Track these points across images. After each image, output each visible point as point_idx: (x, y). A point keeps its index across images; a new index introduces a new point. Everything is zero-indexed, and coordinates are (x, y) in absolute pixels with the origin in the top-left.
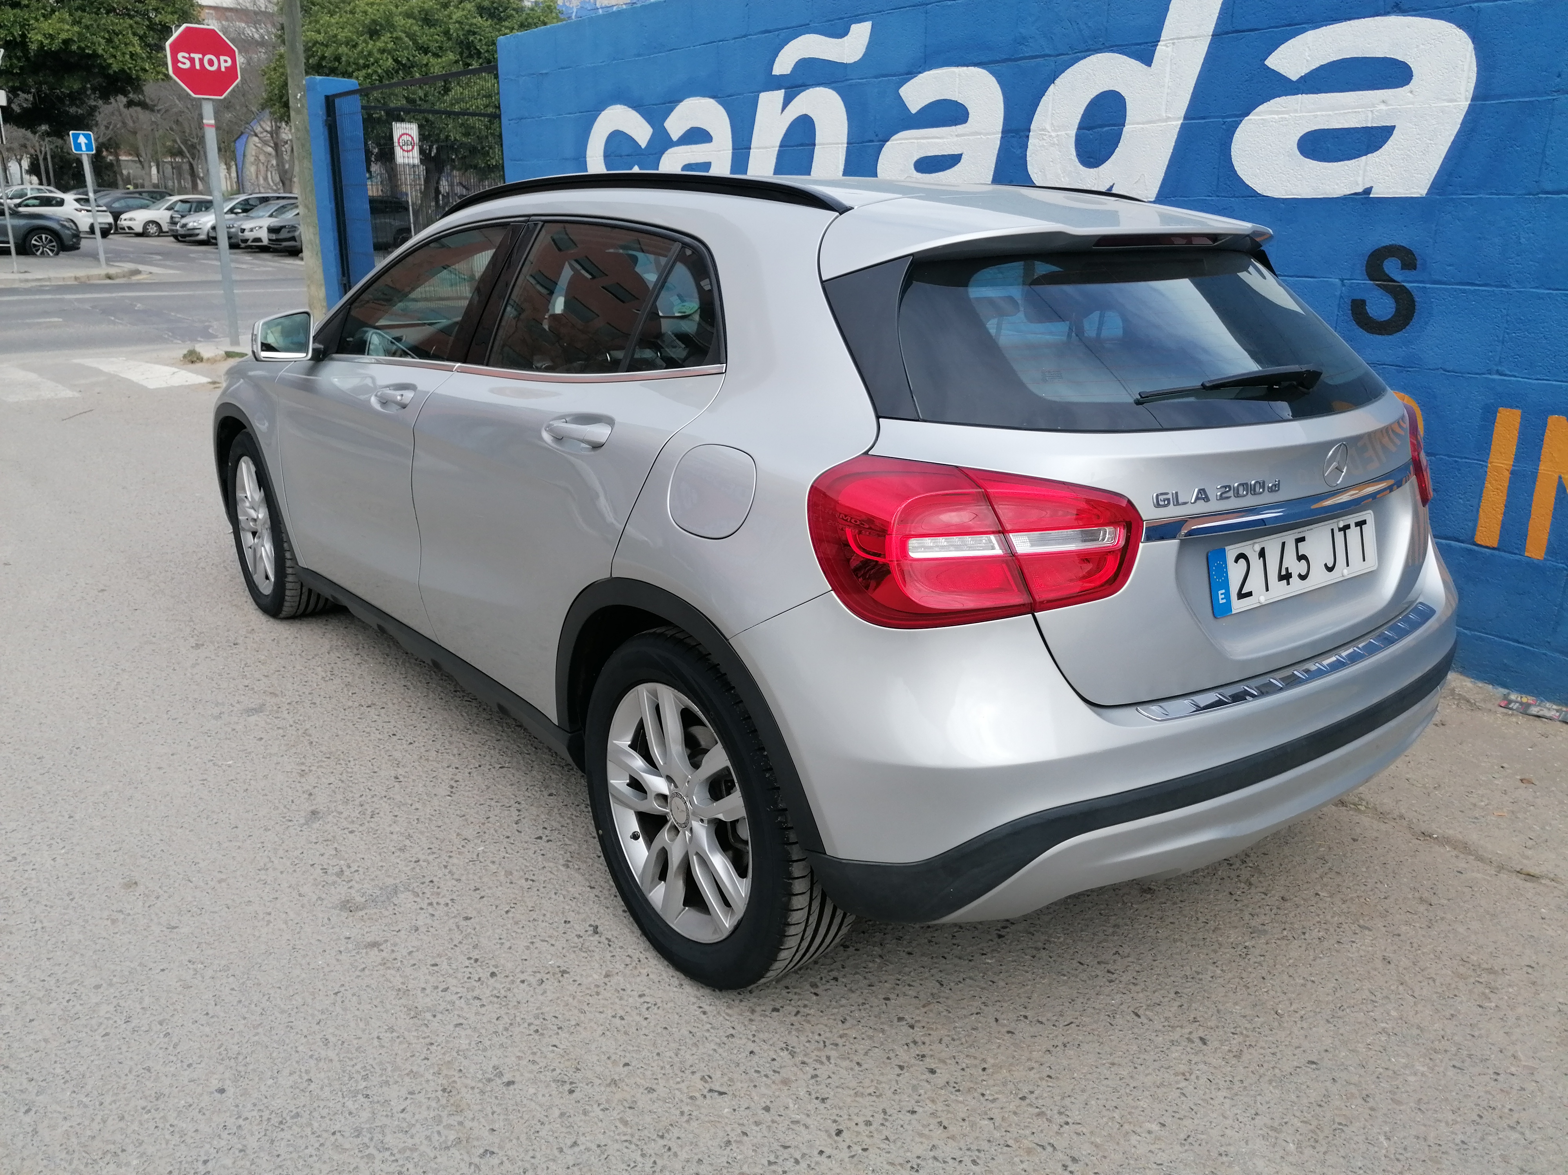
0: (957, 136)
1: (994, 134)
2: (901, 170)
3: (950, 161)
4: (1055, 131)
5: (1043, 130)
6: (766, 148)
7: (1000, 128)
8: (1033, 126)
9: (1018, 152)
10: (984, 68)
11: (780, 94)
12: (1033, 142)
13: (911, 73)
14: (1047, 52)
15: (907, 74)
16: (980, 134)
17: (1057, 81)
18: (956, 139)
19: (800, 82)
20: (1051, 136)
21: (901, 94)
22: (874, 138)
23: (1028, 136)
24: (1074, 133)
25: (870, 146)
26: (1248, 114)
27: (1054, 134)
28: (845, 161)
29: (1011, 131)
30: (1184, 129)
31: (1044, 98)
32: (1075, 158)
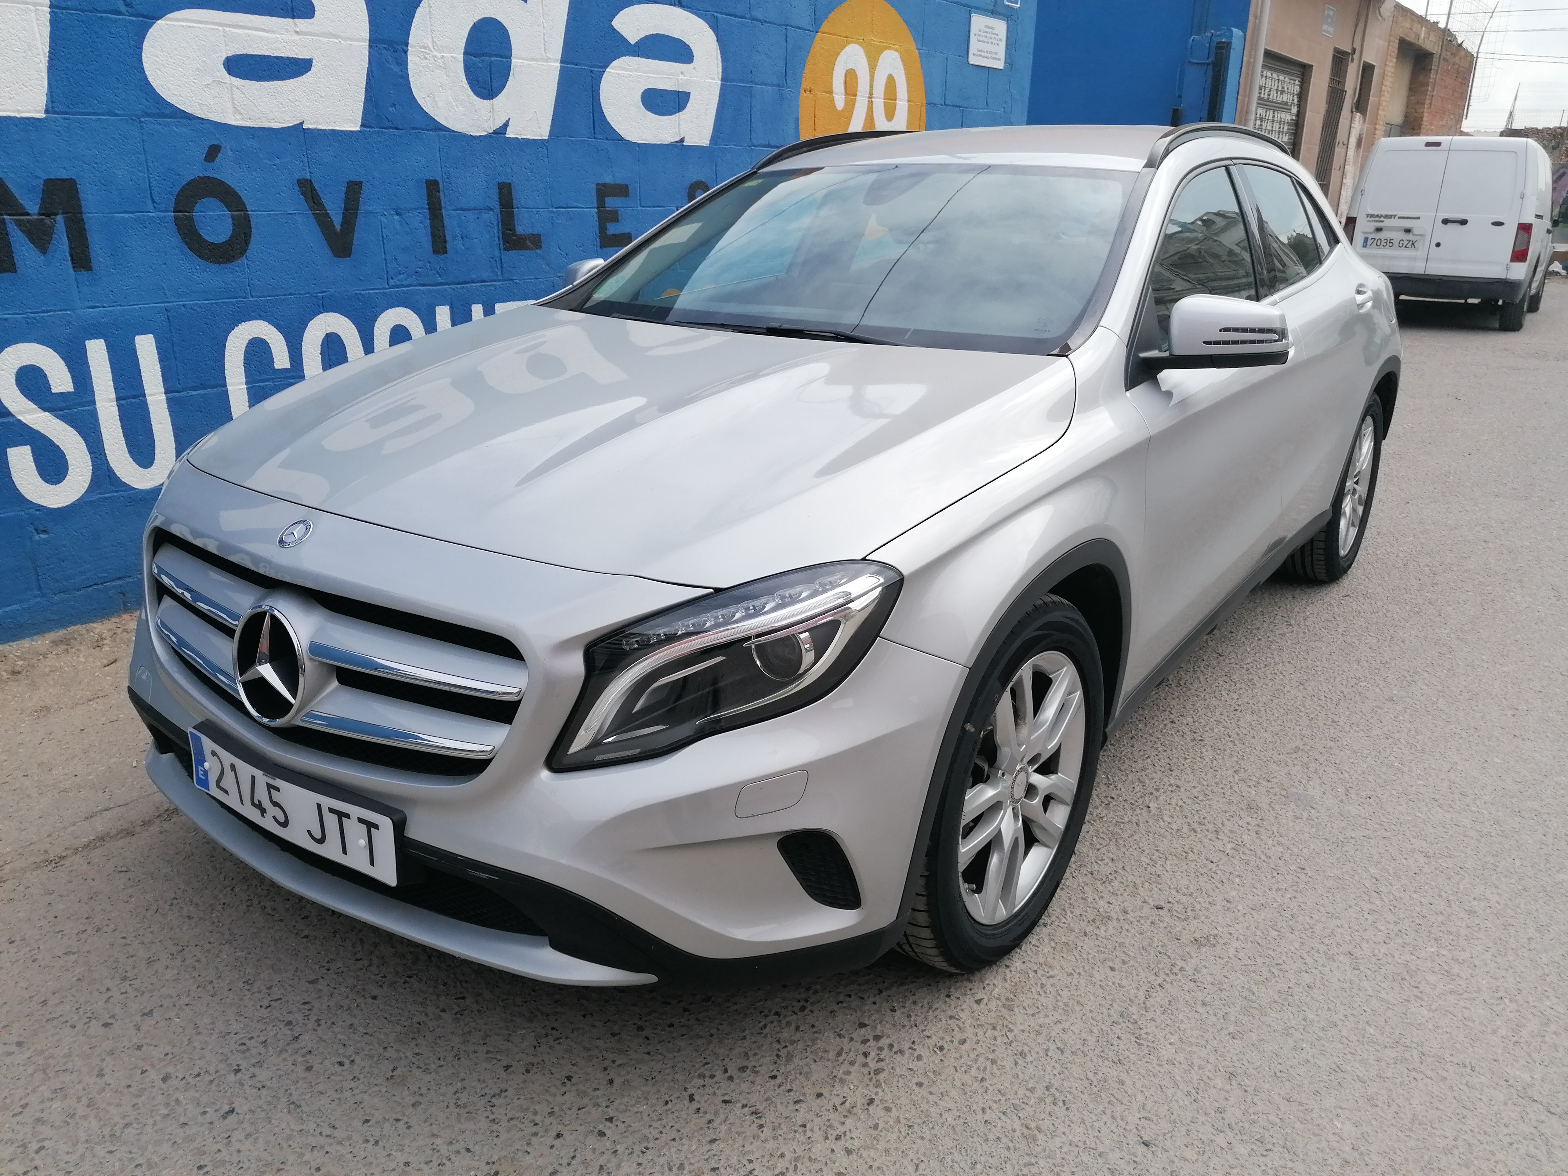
0: (297, 32)
1: (358, 40)
2: (198, 69)
4: (439, 51)
5: (425, 48)
8: (411, 40)
9: (396, 69)
12: (412, 59)
16: (337, 37)
18: (297, 37)
20: (435, 56)
22: (123, 8)
23: (406, 52)
24: (461, 57)
25: (116, 21)
26: (606, 67)
27: (439, 55)
28: (51, 38)
29: (382, 41)
30: (563, 73)
31: (419, 10)
32: (467, 86)
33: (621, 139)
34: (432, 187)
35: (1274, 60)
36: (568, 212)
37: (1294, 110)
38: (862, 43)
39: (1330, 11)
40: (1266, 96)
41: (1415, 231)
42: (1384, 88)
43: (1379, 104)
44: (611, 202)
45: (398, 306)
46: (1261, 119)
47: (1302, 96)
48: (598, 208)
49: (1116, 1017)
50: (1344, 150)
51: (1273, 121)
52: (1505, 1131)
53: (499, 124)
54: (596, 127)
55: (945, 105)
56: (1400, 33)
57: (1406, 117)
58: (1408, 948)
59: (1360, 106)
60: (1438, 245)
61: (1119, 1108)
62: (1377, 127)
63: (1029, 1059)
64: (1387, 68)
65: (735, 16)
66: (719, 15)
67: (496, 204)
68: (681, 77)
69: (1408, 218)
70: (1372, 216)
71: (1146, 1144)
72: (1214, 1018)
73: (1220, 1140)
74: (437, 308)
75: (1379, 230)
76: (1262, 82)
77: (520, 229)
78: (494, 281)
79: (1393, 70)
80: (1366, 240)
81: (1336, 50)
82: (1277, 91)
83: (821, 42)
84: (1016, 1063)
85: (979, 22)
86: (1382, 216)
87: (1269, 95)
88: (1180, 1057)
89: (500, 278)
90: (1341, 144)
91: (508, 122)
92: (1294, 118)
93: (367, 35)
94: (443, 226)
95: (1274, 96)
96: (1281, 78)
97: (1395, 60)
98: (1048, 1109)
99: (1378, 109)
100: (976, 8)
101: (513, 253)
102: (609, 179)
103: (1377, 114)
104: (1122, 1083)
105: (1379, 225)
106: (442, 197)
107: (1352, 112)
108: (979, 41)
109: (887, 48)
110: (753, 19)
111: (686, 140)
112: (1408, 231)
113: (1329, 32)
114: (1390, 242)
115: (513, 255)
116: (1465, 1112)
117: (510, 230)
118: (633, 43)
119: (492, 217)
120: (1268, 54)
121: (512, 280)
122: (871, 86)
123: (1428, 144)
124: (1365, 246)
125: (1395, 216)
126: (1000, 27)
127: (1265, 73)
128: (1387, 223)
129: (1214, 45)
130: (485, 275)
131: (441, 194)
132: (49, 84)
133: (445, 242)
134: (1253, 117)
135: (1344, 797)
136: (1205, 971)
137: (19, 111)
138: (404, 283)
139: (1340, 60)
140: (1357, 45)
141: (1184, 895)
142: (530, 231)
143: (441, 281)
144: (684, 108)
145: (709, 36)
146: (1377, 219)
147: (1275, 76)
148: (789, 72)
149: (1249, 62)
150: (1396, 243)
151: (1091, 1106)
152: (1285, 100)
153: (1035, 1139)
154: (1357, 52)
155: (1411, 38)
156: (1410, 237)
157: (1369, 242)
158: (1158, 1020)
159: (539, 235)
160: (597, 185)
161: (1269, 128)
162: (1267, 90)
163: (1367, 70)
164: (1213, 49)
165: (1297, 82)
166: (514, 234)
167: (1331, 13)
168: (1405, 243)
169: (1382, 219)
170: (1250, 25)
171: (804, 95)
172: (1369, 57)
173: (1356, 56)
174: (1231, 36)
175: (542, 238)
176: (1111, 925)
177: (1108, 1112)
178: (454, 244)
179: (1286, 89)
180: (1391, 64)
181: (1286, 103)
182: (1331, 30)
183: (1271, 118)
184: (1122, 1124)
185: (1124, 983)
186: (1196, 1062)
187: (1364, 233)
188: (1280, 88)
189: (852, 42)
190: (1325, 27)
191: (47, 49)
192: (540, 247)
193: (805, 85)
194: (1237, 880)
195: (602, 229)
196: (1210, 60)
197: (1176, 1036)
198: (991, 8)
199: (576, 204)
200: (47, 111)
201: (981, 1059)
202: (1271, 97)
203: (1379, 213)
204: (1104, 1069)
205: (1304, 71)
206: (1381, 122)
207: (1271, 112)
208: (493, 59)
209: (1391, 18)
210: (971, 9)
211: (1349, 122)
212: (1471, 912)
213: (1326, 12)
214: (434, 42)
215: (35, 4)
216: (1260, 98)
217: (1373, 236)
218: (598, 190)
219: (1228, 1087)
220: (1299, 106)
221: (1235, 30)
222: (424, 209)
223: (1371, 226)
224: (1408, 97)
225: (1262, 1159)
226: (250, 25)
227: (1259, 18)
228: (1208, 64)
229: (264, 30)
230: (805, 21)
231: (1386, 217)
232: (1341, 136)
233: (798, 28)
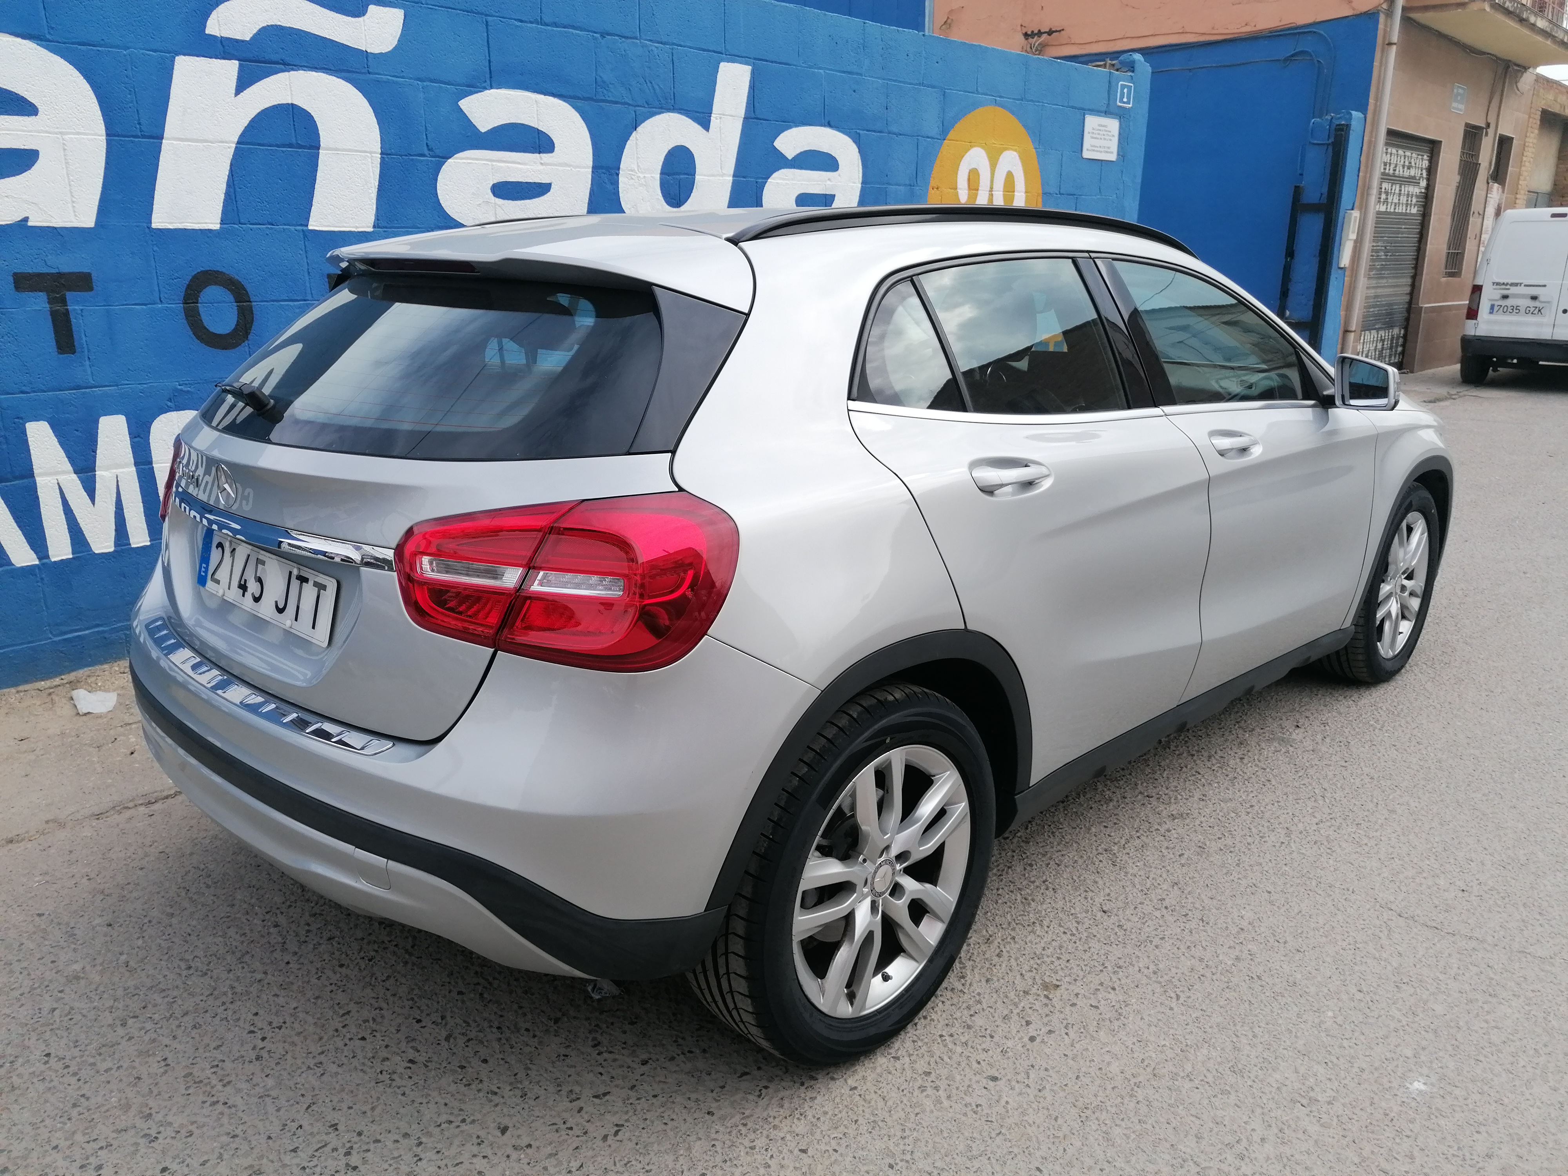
0: (542, 164)
1: (584, 168)
2: (473, 194)
3: (539, 189)
4: (642, 173)
5: (632, 171)
6: (206, 141)
7: (590, 163)
8: (622, 166)
9: (609, 187)
10: (564, 101)
11: (231, 68)
12: (622, 180)
13: (474, 86)
14: (627, 100)
15: (468, 86)
16: (569, 166)
17: (639, 129)
18: (542, 167)
19: (274, 57)
20: (638, 177)
21: (462, 107)
22: (426, 152)
23: (618, 175)
24: (658, 176)
25: (422, 161)
26: (769, 178)
27: (642, 176)
28: (380, 176)
29: (602, 167)
30: (734, 184)
31: (629, 142)
32: (662, 198)
35: (1396, 137)
37: (1424, 183)
38: (985, 147)
39: (1459, 89)
40: (1391, 172)
41: (1542, 298)
42: (1524, 159)
43: (1520, 174)
46: (1387, 193)
47: (1431, 171)
49: (1100, 850)
50: (1480, 220)
51: (1400, 194)
52: (1362, 922)
55: (1059, 193)
56: (1542, 104)
57: (1555, 185)
58: (1333, 828)
59: (1498, 175)
60: (1565, 311)
61: (1090, 894)
62: (1518, 196)
63: (1035, 867)
64: (1527, 140)
65: (874, 131)
66: (861, 132)
68: (829, 182)
69: (1533, 286)
70: (1498, 284)
71: (1104, 912)
72: (1172, 856)
73: (1158, 914)
75: (1505, 297)
76: (1386, 158)
79: (1535, 141)
80: (1492, 307)
81: (1467, 125)
82: (1403, 166)
83: (947, 148)
84: (1025, 869)
85: (1092, 122)
86: (1507, 284)
87: (1395, 170)
88: (1142, 873)
90: (1476, 214)
92: (1423, 191)
93: (591, 164)
95: (1400, 171)
96: (1408, 153)
97: (1536, 131)
98: (1042, 891)
99: (1519, 179)
100: (1089, 110)
103: (1518, 184)
104: (1096, 882)
105: (1506, 292)
107: (1488, 183)
108: (1092, 138)
109: (1006, 149)
110: (889, 133)
112: (1534, 298)
113: (1460, 110)
114: (1516, 309)
116: (1337, 912)
118: (790, 158)
120: (1391, 133)
122: (992, 183)
123: (1554, 215)
124: (1491, 313)
125: (1521, 284)
126: (1113, 125)
127: (1389, 150)
128: (1513, 290)
129: (1333, 127)
132: (377, 208)
134: (1374, 191)
135: (1320, 741)
136: (1173, 831)
137: (357, 227)
139: (1473, 135)
140: (1492, 120)
141: (1172, 791)
145: (853, 149)
146: (1504, 287)
147: (1401, 152)
148: (919, 174)
149: (1370, 142)
150: (1523, 310)
151: (1071, 892)
152: (1412, 174)
153: (1029, 904)
154: (1492, 126)
155: (1556, 109)
156: (1537, 304)
157: (1496, 308)
158: (1131, 855)
161: (1396, 201)
162: (1392, 166)
163: (1504, 143)
164: (1332, 132)
165: (1425, 157)
167: (1461, 91)
168: (1532, 309)
169: (1508, 287)
170: (1371, 107)
171: (932, 192)
172: (1505, 130)
173: (1491, 131)
174: (1351, 119)
176: (1111, 804)
177: (1083, 896)
179: (1413, 164)
180: (1532, 135)
181: (1414, 177)
182: (1462, 107)
183: (1397, 191)
184: (1091, 902)
185: (1112, 834)
186: (1152, 876)
187: (1490, 300)
188: (1407, 163)
189: (975, 146)
190: (1455, 105)
191: (377, 184)
193: (933, 183)
194: (1216, 785)
196: (1330, 141)
197: (1142, 863)
198: (1104, 109)
200: (374, 227)
201: (1001, 866)
202: (1397, 172)
203: (1505, 281)
204: (1086, 876)
205: (1433, 147)
206: (1522, 192)
207: (1398, 186)
208: (682, 176)
209: (1531, 92)
210: (1085, 111)
211: (1484, 193)
212: (1393, 811)
213: (1455, 91)
214: (638, 166)
215: (371, 153)
216: (1383, 174)
217: (1500, 303)
219: (1171, 889)
220: (1428, 180)
221: (1353, 113)
223: (1497, 294)
224: (1557, 166)
225: (1183, 924)
226: (510, 160)
227: (1379, 99)
228: (1328, 145)
229: (519, 163)
230: (934, 131)
231: (1512, 284)
232: (1476, 206)
233: (928, 137)
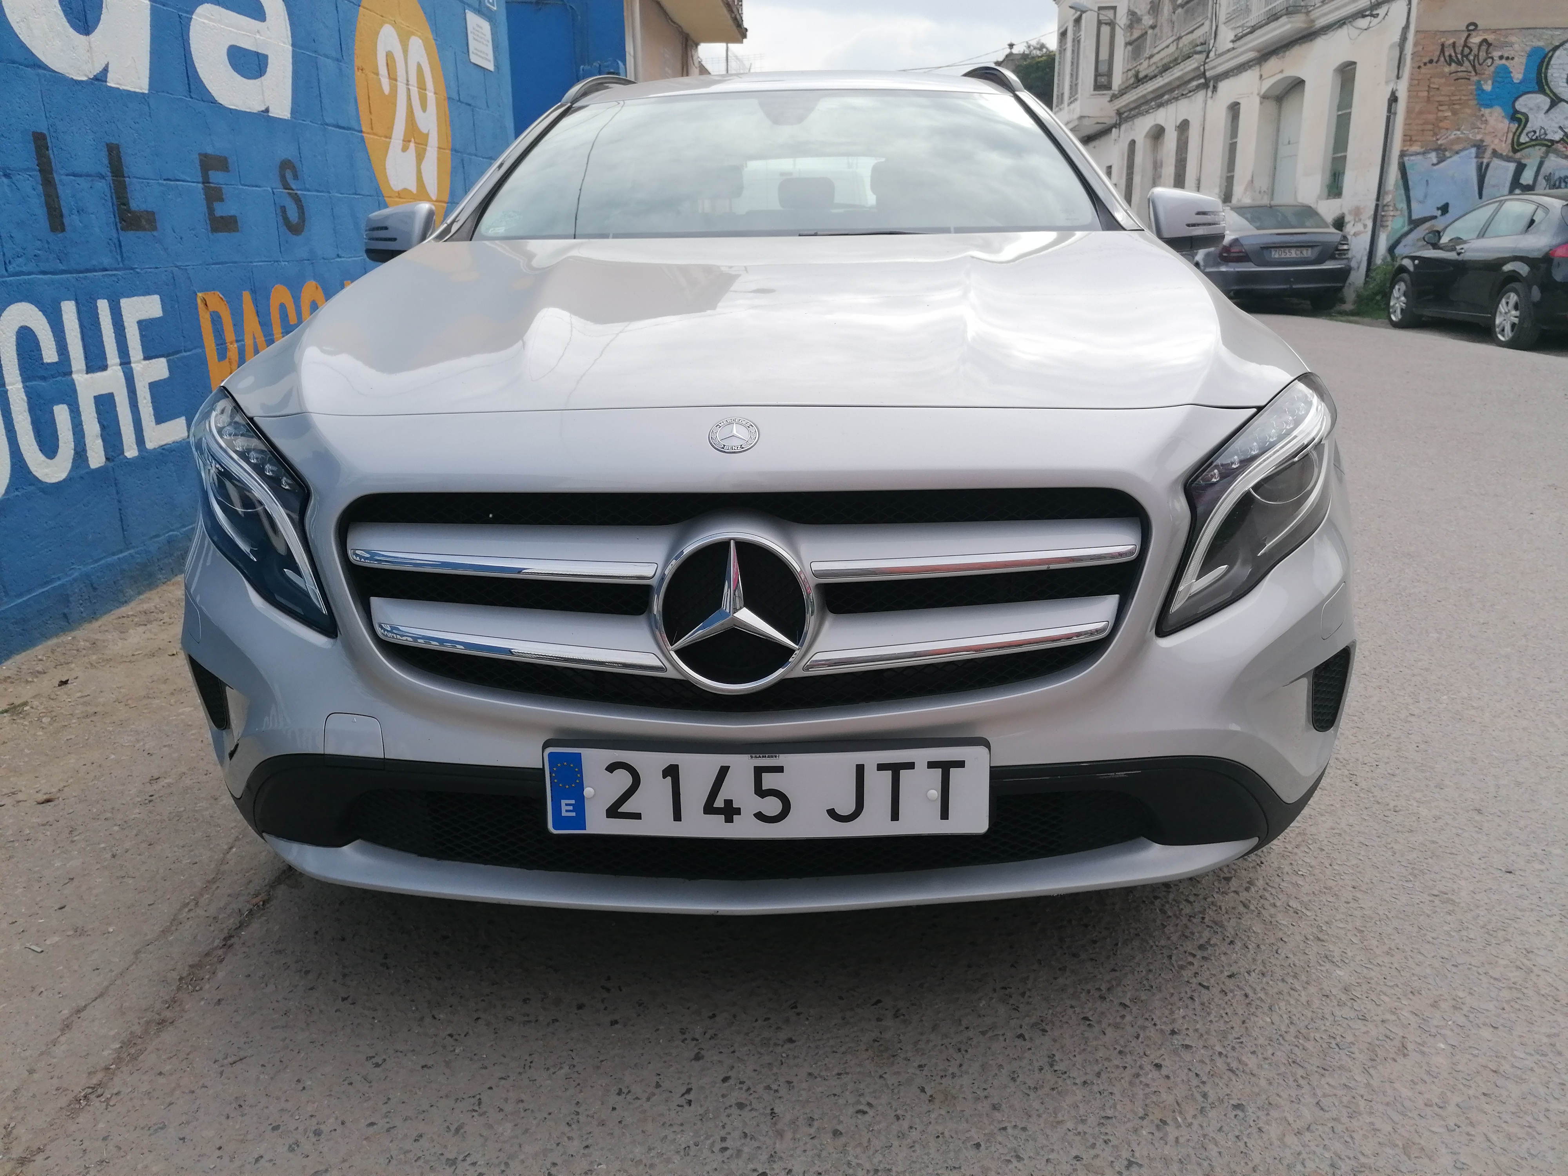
26: (192, 14)
30: (154, 13)
32: (63, 16)
33: (214, 102)
34: (40, 141)
36: (177, 186)
38: (395, 26)
44: (216, 177)
45: (21, 301)
48: (203, 183)
53: (98, 69)
54: (192, 87)
55: (459, 100)
67: (106, 171)
68: (258, 36)
74: (62, 304)
77: (134, 205)
78: (116, 269)
83: (364, 18)
85: (471, 19)
89: (121, 265)
91: (107, 66)
94: (58, 197)
100: (468, 4)
101: (130, 234)
102: (209, 150)
106: (52, 156)
108: (474, 38)
109: (412, 34)
111: (271, 110)
115: (130, 238)
117: (124, 205)
119: (103, 186)
121: (132, 269)
122: (407, 73)
126: (486, 28)
130: (107, 261)
131: (50, 151)
133: (62, 216)
138: (24, 269)
142: (143, 207)
143: (61, 267)
144: (265, 72)
148: (343, 46)
159: (153, 213)
160: (199, 154)
166: (129, 211)
171: (358, 74)
175: (157, 216)
178: (71, 220)
189: (386, 22)
192: (155, 229)
193: (358, 62)
195: (211, 210)
198: (477, 7)
199: (183, 177)
210: (464, 4)
218: (201, 161)
222: (35, 170)
